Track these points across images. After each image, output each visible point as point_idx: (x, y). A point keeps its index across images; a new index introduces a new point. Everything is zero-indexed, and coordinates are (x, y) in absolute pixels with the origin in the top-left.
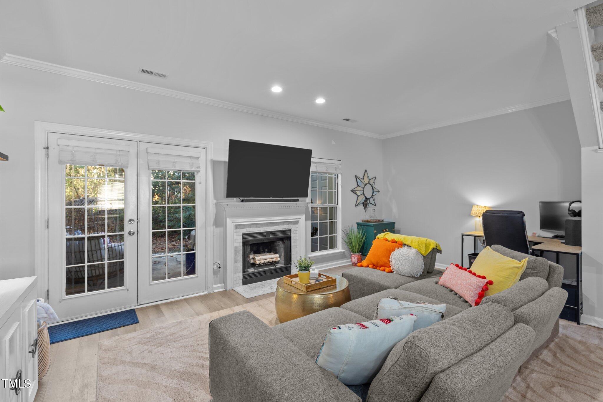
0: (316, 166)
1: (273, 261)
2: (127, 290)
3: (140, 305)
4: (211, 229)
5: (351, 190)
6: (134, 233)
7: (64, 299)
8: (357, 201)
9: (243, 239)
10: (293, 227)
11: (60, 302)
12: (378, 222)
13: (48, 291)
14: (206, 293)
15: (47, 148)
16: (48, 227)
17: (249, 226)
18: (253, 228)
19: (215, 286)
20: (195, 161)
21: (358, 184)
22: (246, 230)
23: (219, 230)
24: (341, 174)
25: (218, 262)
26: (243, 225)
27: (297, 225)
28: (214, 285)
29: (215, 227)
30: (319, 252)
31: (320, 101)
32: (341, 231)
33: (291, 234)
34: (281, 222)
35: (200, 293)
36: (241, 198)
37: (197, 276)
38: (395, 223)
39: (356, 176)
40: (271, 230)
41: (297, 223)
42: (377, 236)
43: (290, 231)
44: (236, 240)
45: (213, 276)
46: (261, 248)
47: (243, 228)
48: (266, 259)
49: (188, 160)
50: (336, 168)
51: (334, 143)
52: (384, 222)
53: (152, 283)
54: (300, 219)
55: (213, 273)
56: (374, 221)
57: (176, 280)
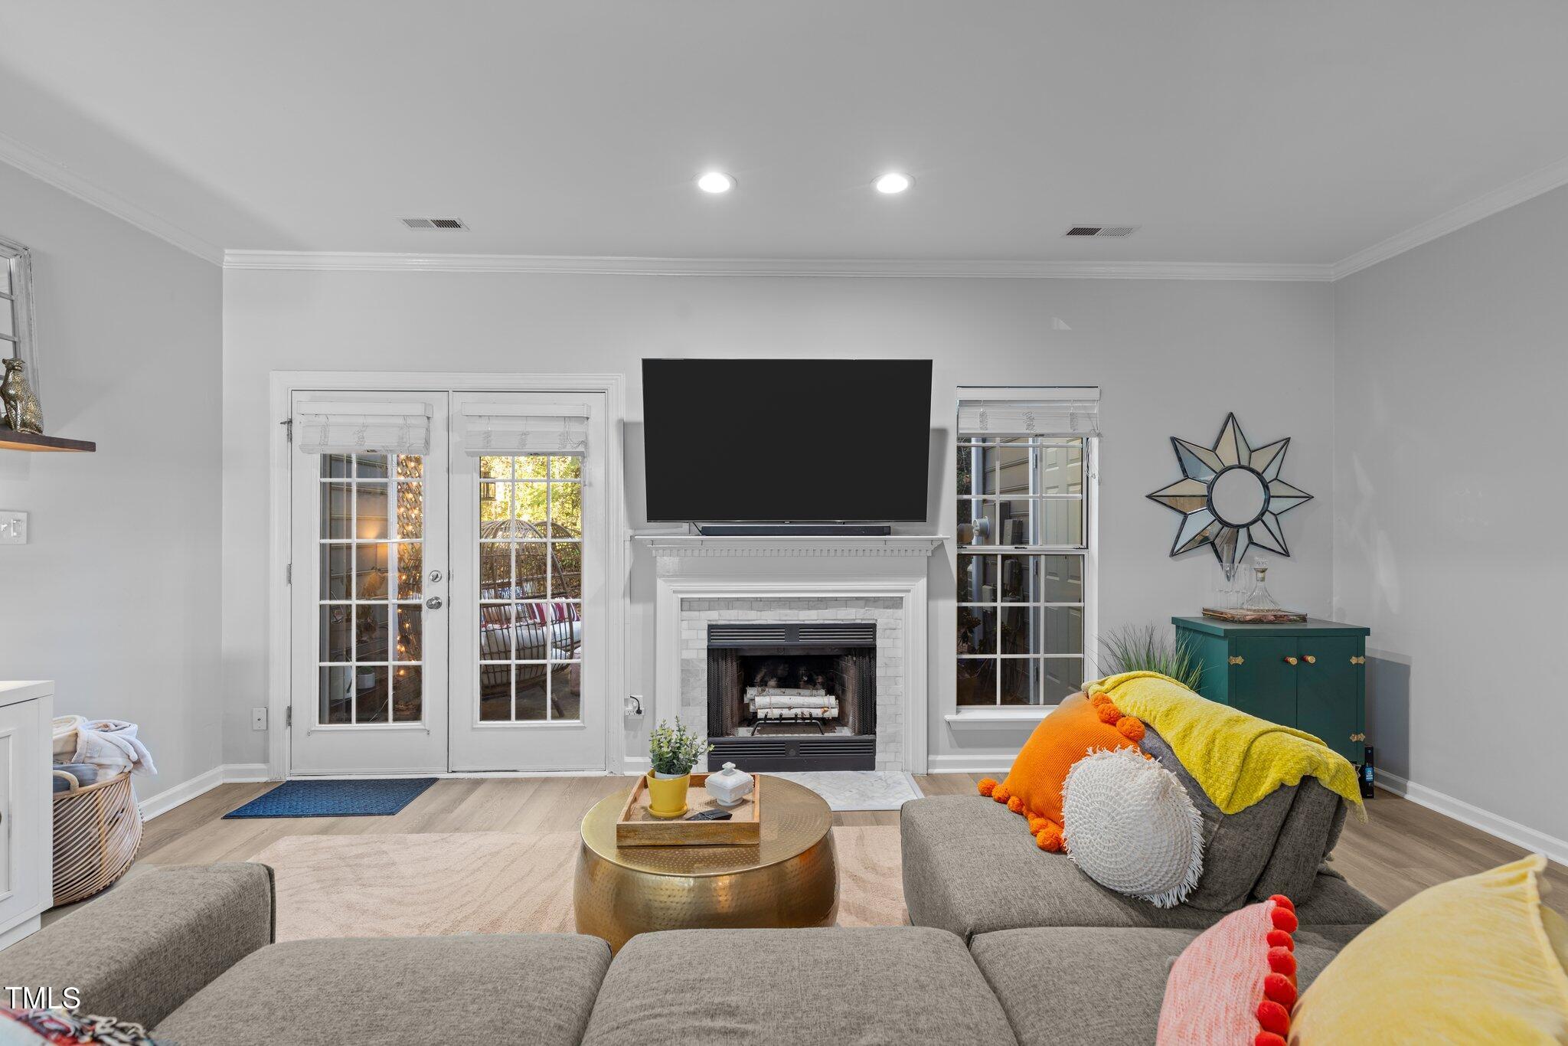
0: (982, 415)
1: (811, 718)
2: (426, 732)
3: (453, 772)
4: (620, 604)
5: (1147, 494)
6: (439, 605)
7: (313, 729)
8: (1178, 537)
9: (709, 640)
10: (882, 618)
11: (309, 734)
12: (1271, 622)
13: (290, 709)
14: (606, 773)
15: (290, 422)
16: (290, 581)
17: (729, 603)
18: (741, 612)
19: (628, 759)
20: (575, 428)
21: (1184, 471)
22: (720, 615)
23: (639, 609)
24: (1099, 435)
25: (639, 697)
26: (710, 600)
27: (899, 613)
28: (628, 755)
29: (628, 600)
30: (999, 709)
31: (892, 183)
32: (1096, 642)
33: (874, 639)
34: (836, 599)
35: (590, 769)
36: (702, 525)
37: (582, 725)
38: (1366, 631)
39: (1174, 440)
40: (804, 621)
41: (896, 603)
42: (1083, 684)
43: (871, 628)
44: (687, 641)
45: (623, 732)
46: (802, 671)
47: (709, 610)
48: (790, 708)
49: (558, 427)
50: (1071, 414)
51: (1063, 326)
52: (1310, 626)
53: (477, 726)
54: (908, 591)
55: (623, 725)
56: (1248, 618)
57: (531, 726)
